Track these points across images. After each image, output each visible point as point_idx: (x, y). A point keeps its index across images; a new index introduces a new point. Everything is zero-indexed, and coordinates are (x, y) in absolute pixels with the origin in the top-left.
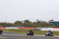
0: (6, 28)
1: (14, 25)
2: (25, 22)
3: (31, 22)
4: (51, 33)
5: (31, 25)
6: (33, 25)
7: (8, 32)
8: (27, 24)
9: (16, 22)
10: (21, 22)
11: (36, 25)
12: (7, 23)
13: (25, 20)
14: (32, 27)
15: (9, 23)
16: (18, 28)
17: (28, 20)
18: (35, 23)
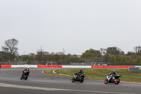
0: (63, 66)
1: (82, 59)
2: (108, 52)
3: (123, 52)
4: (117, 77)
5: (124, 60)
6: (128, 59)
7: (67, 77)
8: (113, 56)
9: (87, 51)
10: (98, 52)
11: (135, 60)
12: (66, 54)
13: (108, 48)
14: (125, 64)
15: (69, 55)
16: (90, 67)
17: (115, 48)
18: (133, 53)
